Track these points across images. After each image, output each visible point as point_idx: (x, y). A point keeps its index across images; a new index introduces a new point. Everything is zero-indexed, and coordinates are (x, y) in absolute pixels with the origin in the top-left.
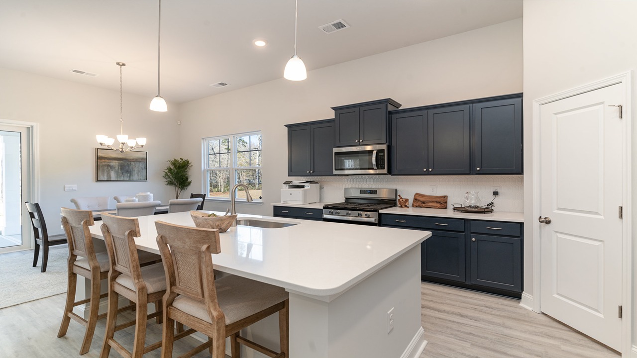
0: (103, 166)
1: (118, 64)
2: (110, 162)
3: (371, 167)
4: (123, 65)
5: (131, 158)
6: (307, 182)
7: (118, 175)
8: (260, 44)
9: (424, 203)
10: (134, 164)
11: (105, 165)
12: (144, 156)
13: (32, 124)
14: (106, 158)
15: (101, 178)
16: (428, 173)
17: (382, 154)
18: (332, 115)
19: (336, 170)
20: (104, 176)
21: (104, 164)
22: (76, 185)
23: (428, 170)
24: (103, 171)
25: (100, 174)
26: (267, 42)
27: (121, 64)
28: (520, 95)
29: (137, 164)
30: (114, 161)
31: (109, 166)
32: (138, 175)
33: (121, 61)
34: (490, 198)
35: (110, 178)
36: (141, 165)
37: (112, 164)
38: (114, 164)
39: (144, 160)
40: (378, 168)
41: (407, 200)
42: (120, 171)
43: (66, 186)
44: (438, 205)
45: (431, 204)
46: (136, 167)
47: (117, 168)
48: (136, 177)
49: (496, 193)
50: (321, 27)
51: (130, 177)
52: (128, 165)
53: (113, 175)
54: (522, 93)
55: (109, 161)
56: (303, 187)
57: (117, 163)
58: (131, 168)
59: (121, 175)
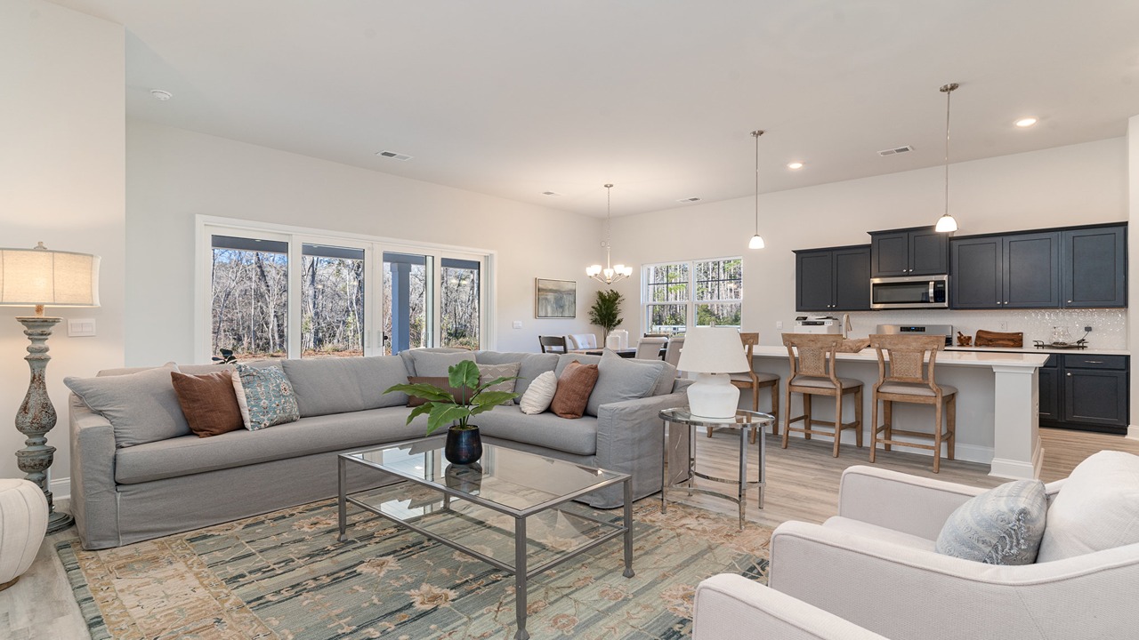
0: (542, 299)
1: (606, 186)
2: (548, 295)
3: (924, 299)
4: (611, 186)
5: (563, 290)
6: (827, 318)
7: (553, 310)
8: (796, 166)
9: (991, 341)
10: (566, 297)
12: (573, 287)
13: (492, 252)
14: (543, 289)
16: (1003, 307)
17: (942, 286)
18: (868, 240)
19: (874, 303)
20: (542, 312)
21: (543, 297)
22: (521, 322)
23: (1003, 303)
24: (541, 305)
25: (539, 309)
26: (804, 163)
27: (608, 185)
28: (1126, 224)
30: (550, 293)
31: (547, 299)
32: (569, 311)
33: (611, 182)
34: (1081, 335)
35: (548, 314)
36: (571, 298)
39: (573, 293)
40: (936, 301)
41: (970, 338)
42: (555, 306)
44: (1012, 344)
45: (1001, 342)
46: (567, 301)
47: (552, 302)
49: (1088, 329)
50: (879, 152)
52: (561, 298)
53: (550, 312)
54: (1127, 222)
55: (547, 293)
56: (823, 324)
57: (552, 296)
58: (563, 301)
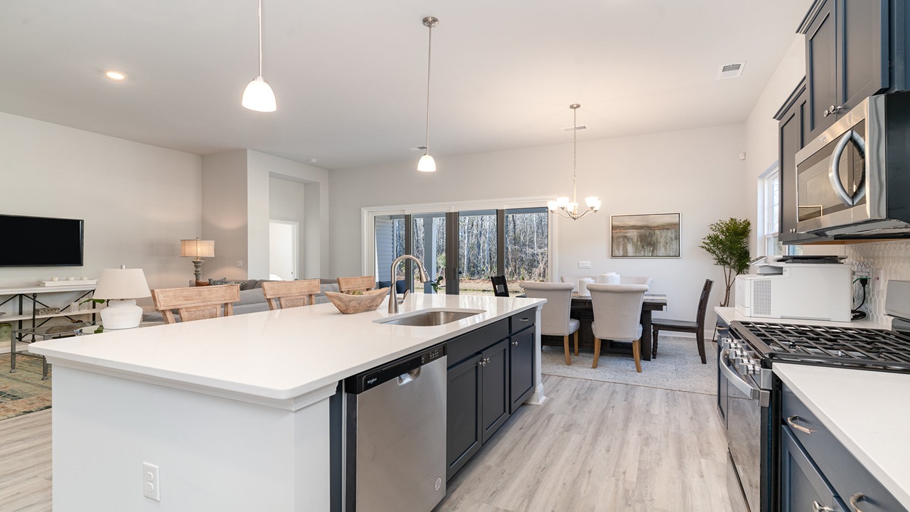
0: (618, 237)
1: (572, 107)
2: (629, 232)
4: (578, 106)
7: (636, 249)
10: (659, 233)
11: (620, 237)
12: (675, 220)
14: (622, 227)
15: (616, 253)
20: (619, 250)
21: (619, 235)
22: (590, 262)
24: (618, 244)
25: (615, 247)
27: (575, 106)
29: (664, 233)
30: (631, 230)
31: (625, 237)
32: (666, 249)
33: (574, 103)
35: (627, 253)
36: (670, 234)
37: (628, 235)
38: (632, 234)
39: (675, 227)
42: (639, 243)
43: (580, 262)
46: (661, 237)
47: (635, 240)
48: (661, 251)
51: (653, 252)
52: (651, 235)
53: (630, 249)
55: (626, 231)
57: (636, 233)
58: (654, 239)
59: (641, 248)
